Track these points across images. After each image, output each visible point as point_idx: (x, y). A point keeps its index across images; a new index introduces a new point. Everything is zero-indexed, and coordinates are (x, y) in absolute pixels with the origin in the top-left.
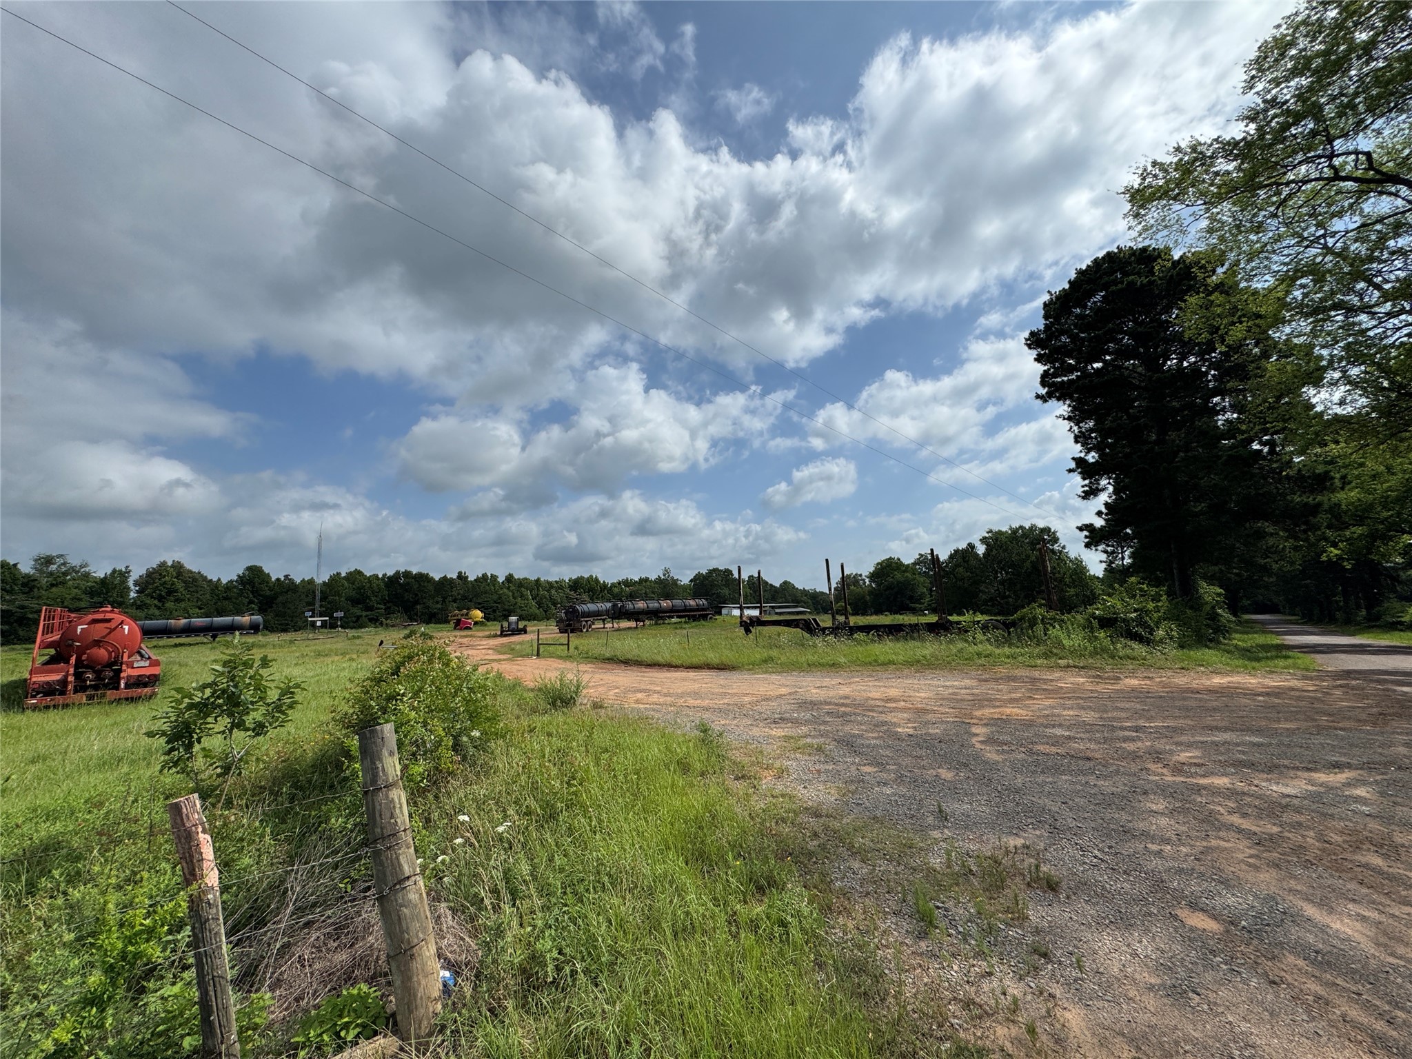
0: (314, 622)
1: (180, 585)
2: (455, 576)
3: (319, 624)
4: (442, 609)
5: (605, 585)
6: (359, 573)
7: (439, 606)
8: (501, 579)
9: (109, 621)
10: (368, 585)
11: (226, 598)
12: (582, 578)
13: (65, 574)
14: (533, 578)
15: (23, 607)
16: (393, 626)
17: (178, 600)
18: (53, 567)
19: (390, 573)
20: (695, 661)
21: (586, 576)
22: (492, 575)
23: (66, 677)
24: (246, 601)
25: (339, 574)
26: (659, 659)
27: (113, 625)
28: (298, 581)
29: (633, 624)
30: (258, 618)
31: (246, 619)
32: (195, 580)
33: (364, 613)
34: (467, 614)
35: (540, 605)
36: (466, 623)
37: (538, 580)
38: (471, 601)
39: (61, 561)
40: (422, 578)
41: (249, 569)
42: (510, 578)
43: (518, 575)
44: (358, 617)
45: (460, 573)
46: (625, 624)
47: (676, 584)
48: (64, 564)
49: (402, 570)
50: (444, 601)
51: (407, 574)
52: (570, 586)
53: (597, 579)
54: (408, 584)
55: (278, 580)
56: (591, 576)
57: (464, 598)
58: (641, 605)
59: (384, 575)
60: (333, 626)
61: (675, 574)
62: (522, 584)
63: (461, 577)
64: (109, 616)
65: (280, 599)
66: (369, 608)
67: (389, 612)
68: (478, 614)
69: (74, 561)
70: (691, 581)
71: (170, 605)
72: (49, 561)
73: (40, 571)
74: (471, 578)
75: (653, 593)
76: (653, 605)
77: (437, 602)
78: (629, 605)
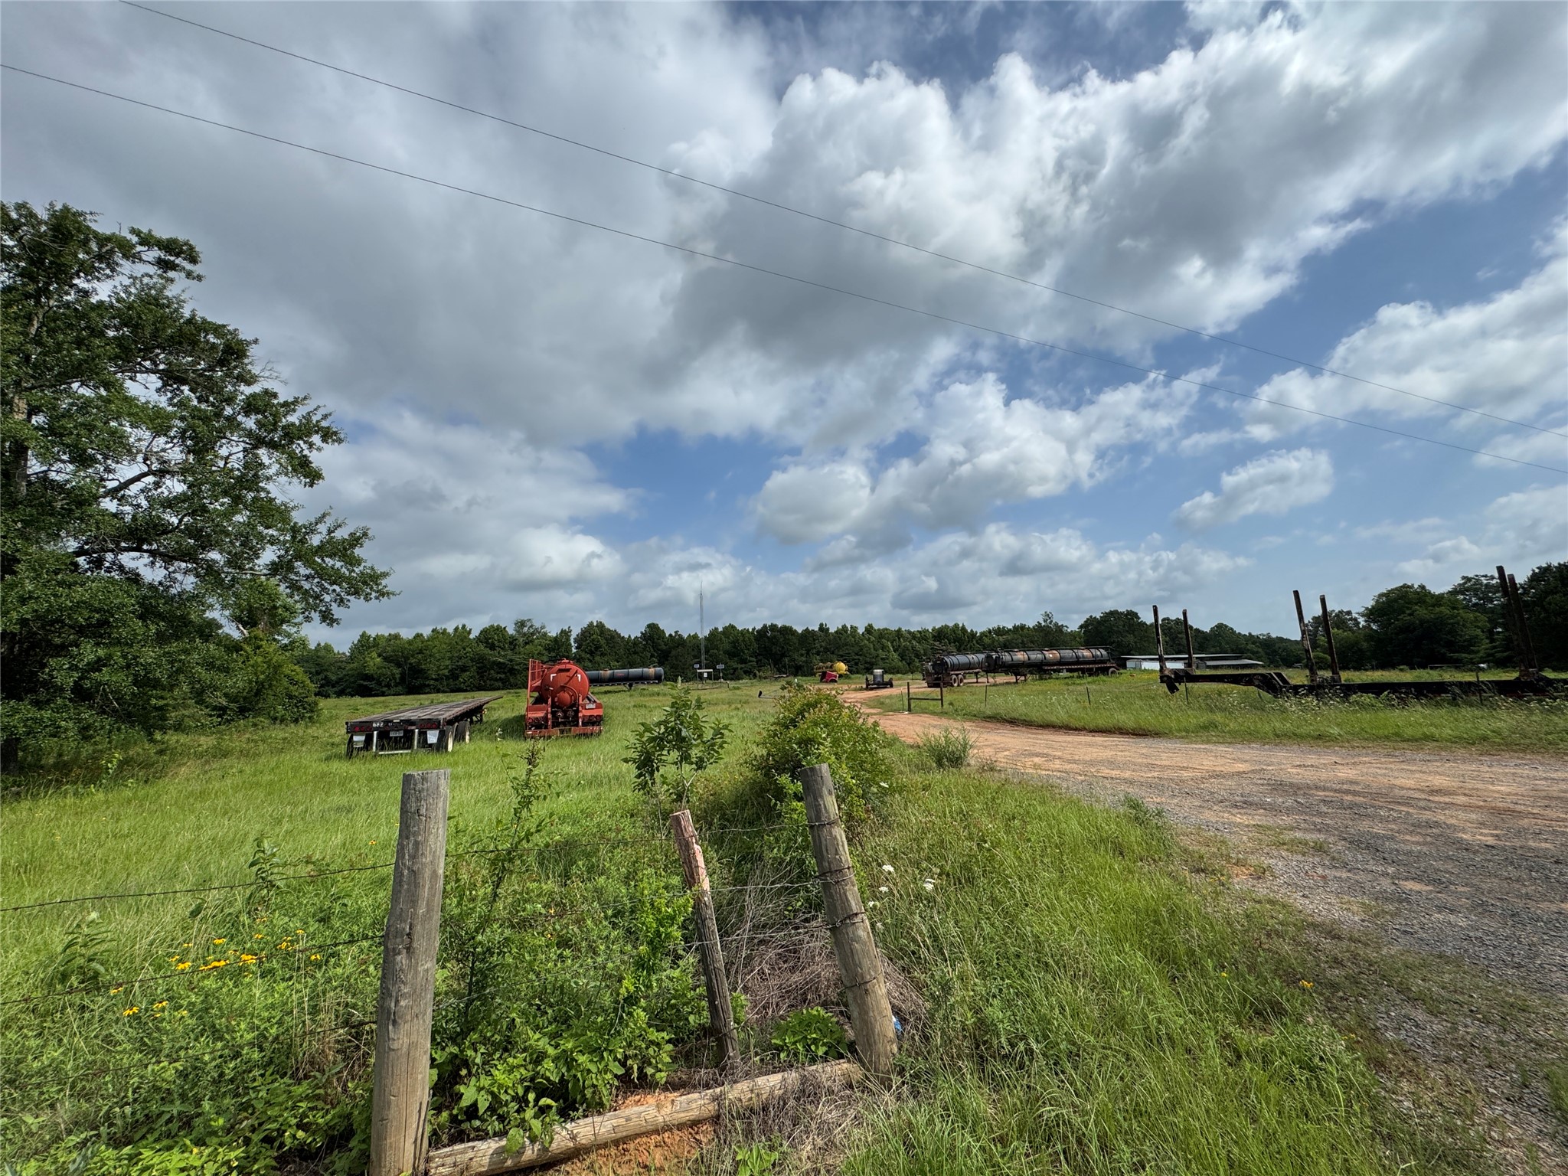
0: (702, 674)
1: (603, 642)
2: (816, 629)
3: (705, 675)
4: (806, 662)
5: (973, 635)
6: (732, 627)
7: (804, 659)
8: (861, 631)
9: (568, 670)
10: (741, 639)
11: (635, 653)
12: (946, 627)
13: (533, 634)
14: (894, 628)
15: (511, 660)
16: (765, 678)
17: (603, 655)
18: (525, 629)
19: (759, 627)
20: (1101, 722)
21: (951, 624)
22: (852, 627)
23: (547, 714)
24: (649, 655)
25: (716, 629)
26: (1054, 719)
27: (570, 674)
28: (685, 636)
29: (1012, 679)
30: (660, 670)
31: (651, 671)
32: (613, 637)
33: (740, 666)
34: (831, 667)
35: (902, 657)
36: (831, 676)
37: (900, 630)
38: (833, 653)
39: (529, 624)
40: (787, 631)
41: (649, 626)
42: (869, 629)
43: (878, 625)
44: (735, 669)
45: (821, 625)
46: (1002, 678)
47: (1061, 631)
48: (531, 626)
49: (769, 624)
50: (808, 654)
51: (773, 627)
52: (934, 636)
53: (963, 628)
54: (775, 637)
55: (670, 635)
56: (956, 625)
57: (826, 650)
58: (1020, 656)
59: (754, 629)
60: (717, 678)
61: (1059, 619)
62: (883, 634)
63: (823, 629)
64: (568, 666)
65: (673, 653)
66: (743, 661)
67: (760, 665)
68: (842, 667)
69: (537, 625)
70: (1081, 627)
71: (597, 658)
72: (521, 624)
73: (518, 632)
74: (832, 630)
75: (1032, 642)
76: (1036, 656)
77: (802, 655)
78: (1006, 657)
